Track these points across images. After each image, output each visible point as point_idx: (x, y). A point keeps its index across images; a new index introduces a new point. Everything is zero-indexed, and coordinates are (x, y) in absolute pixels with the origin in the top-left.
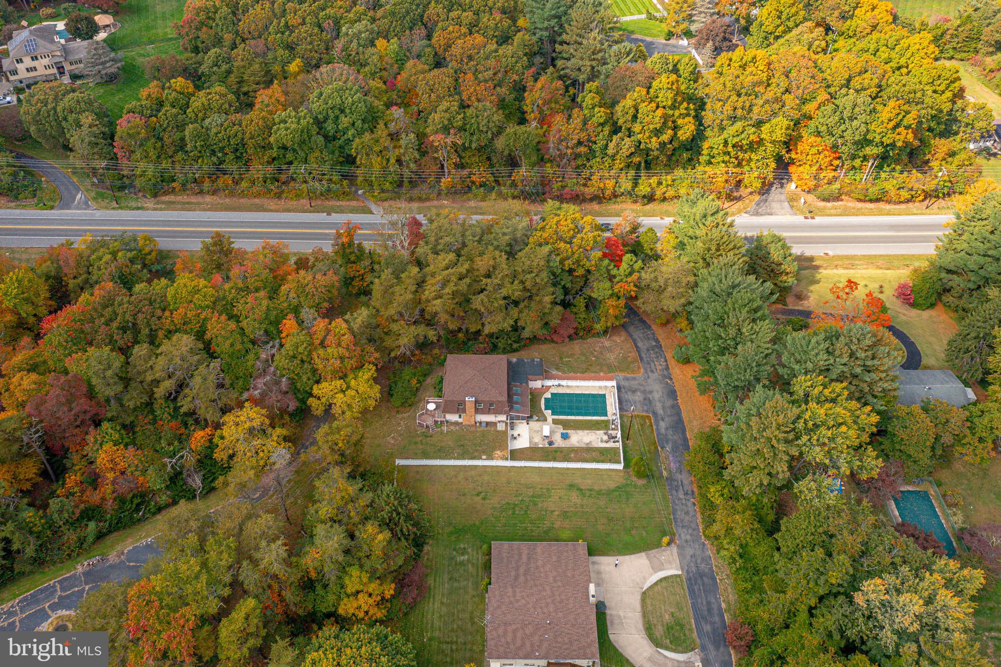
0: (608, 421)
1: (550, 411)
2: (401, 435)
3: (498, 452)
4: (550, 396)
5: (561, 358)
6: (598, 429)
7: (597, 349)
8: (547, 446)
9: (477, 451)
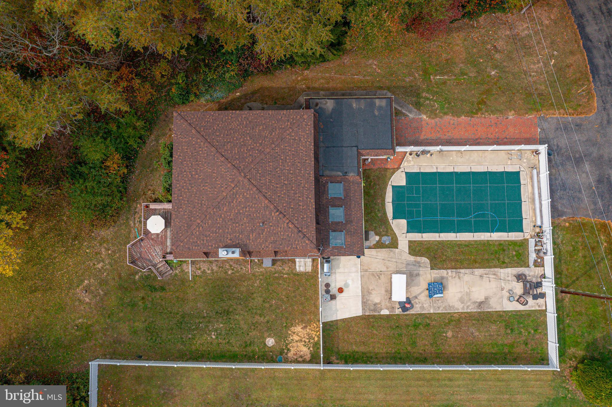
0: (524, 244)
1: (403, 222)
2: (103, 282)
3: (298, 329)
4: (403, 183)
5: (426, 72)
6: (504, 265)
7: (500, 44)
8: (398, 311)
9: (255, 325)
